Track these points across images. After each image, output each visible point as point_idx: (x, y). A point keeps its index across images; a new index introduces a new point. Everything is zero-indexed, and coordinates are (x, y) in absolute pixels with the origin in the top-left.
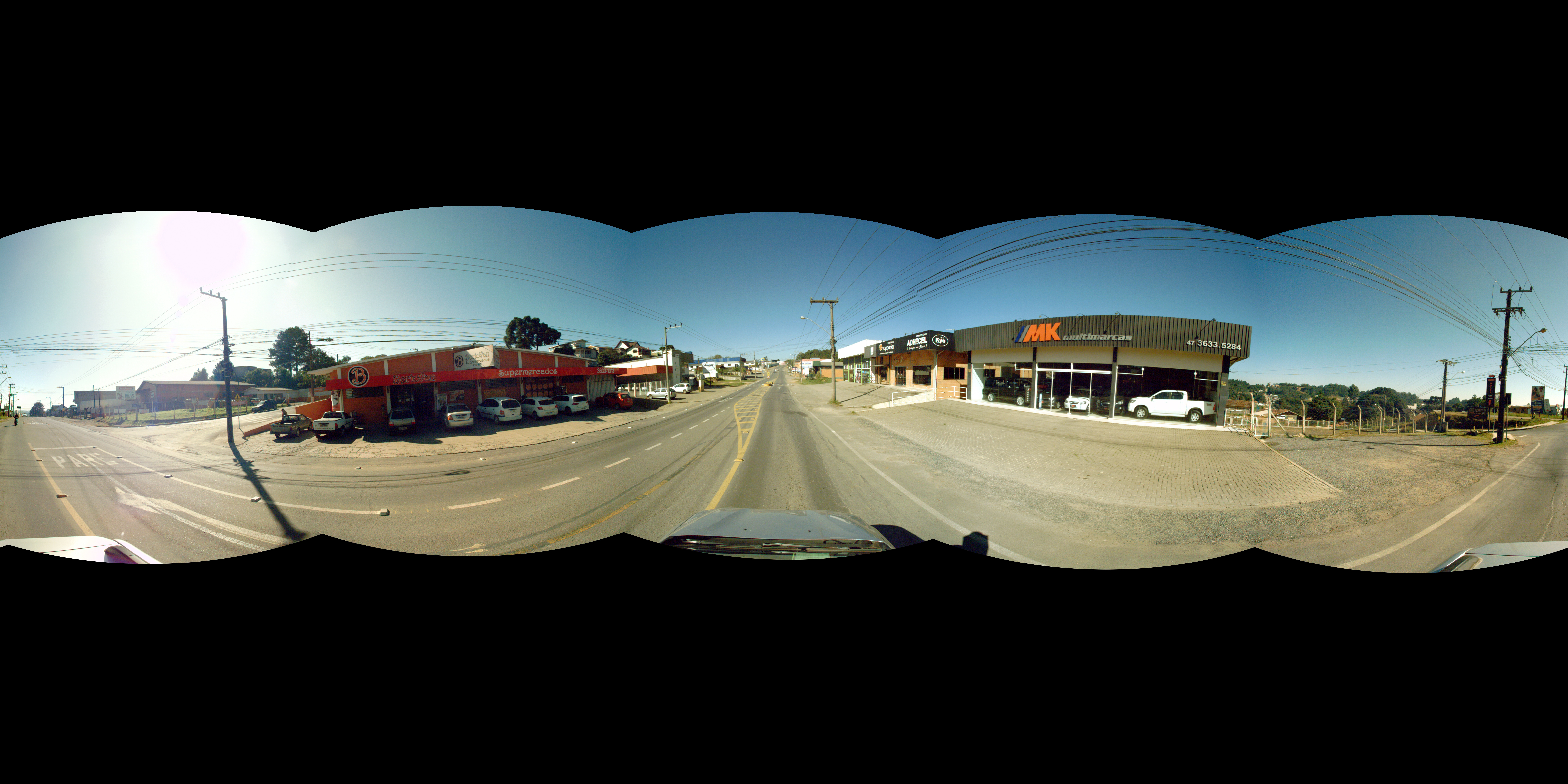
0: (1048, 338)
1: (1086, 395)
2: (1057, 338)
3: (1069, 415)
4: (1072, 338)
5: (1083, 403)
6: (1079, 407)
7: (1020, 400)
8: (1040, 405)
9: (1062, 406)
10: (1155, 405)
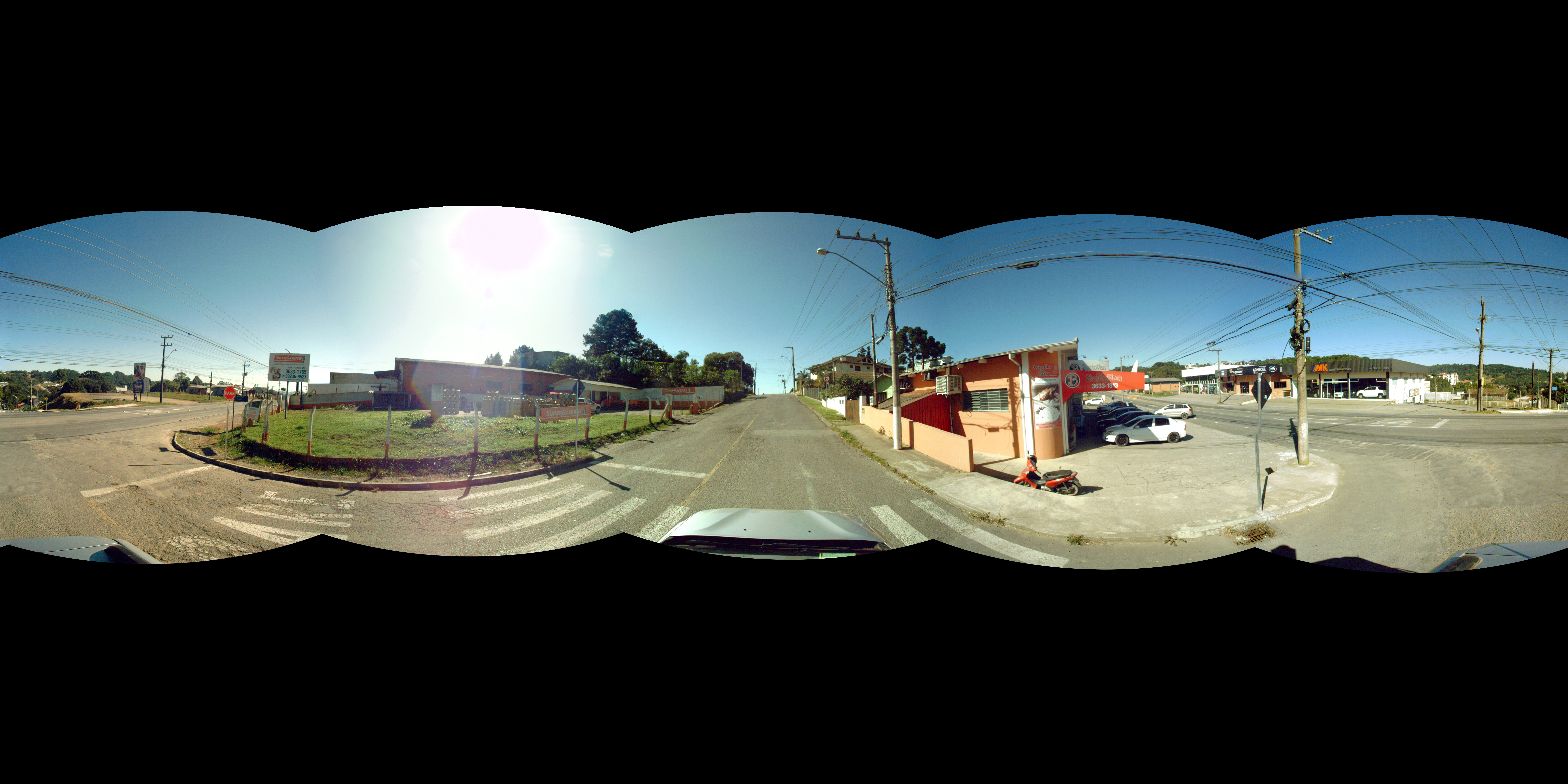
0: (1324, 370)
1: (1339, 391)
2: (1327, 370)
3: (1335, 399)
4: (1332, 370)
5: (1341, 394)
6: (1339, 396)
7: (1315, 395)
8: (1324, 396)
9: (1333, 397)
10: (1365, 393)
